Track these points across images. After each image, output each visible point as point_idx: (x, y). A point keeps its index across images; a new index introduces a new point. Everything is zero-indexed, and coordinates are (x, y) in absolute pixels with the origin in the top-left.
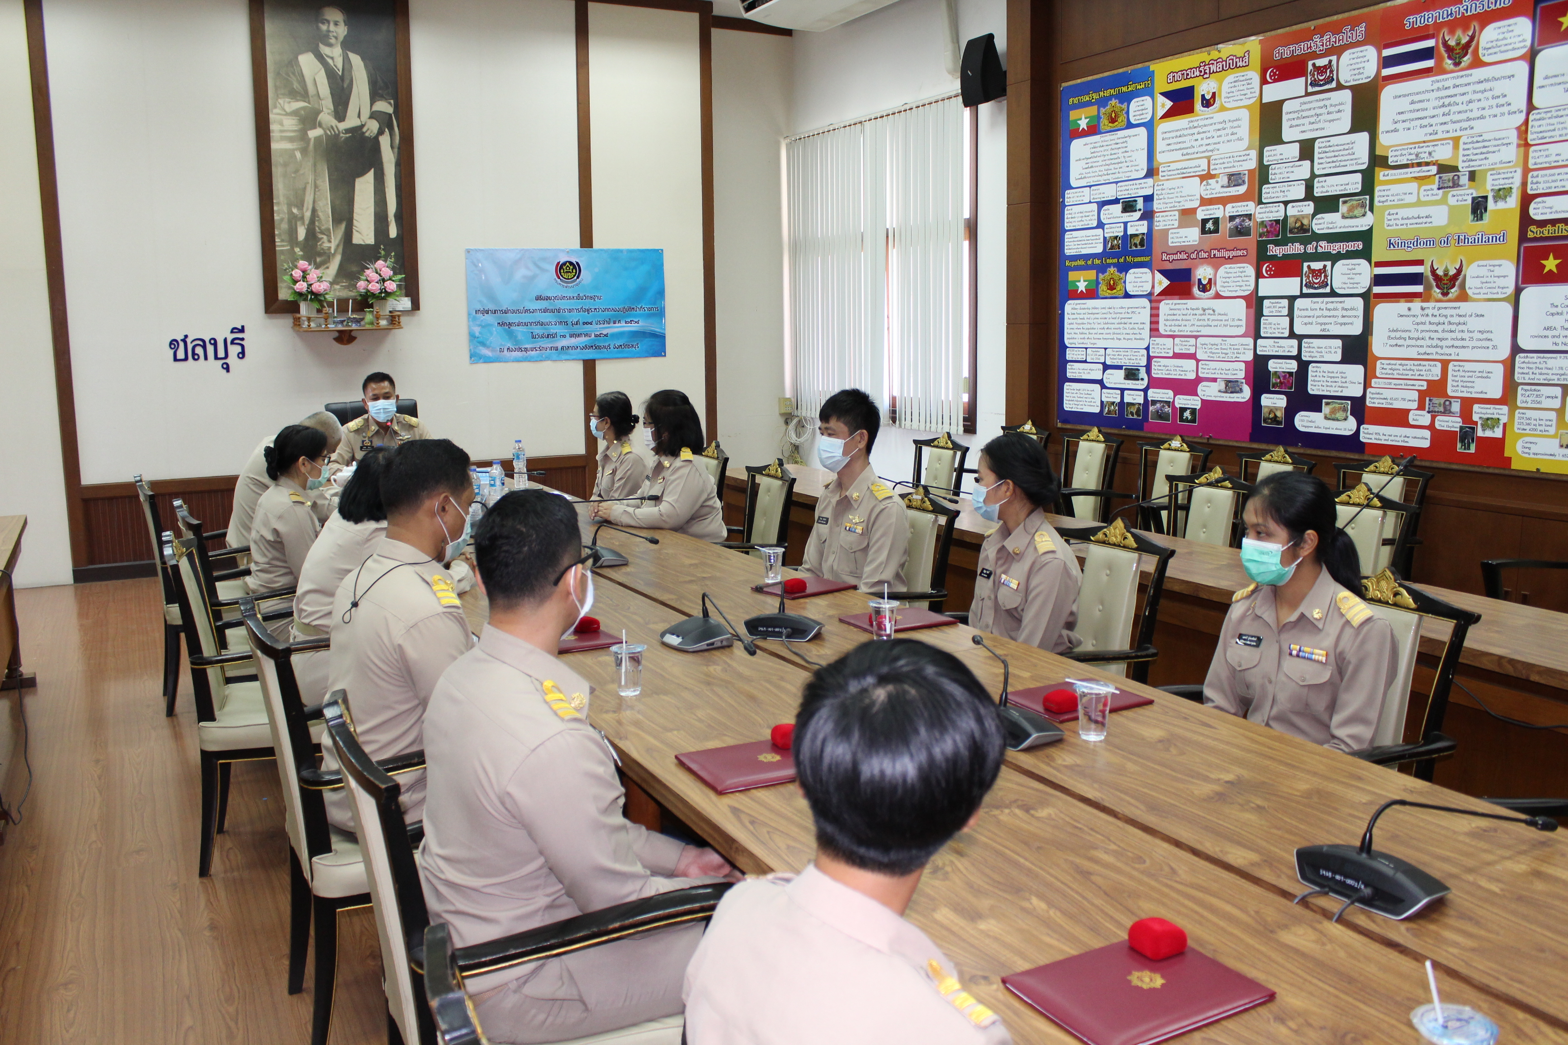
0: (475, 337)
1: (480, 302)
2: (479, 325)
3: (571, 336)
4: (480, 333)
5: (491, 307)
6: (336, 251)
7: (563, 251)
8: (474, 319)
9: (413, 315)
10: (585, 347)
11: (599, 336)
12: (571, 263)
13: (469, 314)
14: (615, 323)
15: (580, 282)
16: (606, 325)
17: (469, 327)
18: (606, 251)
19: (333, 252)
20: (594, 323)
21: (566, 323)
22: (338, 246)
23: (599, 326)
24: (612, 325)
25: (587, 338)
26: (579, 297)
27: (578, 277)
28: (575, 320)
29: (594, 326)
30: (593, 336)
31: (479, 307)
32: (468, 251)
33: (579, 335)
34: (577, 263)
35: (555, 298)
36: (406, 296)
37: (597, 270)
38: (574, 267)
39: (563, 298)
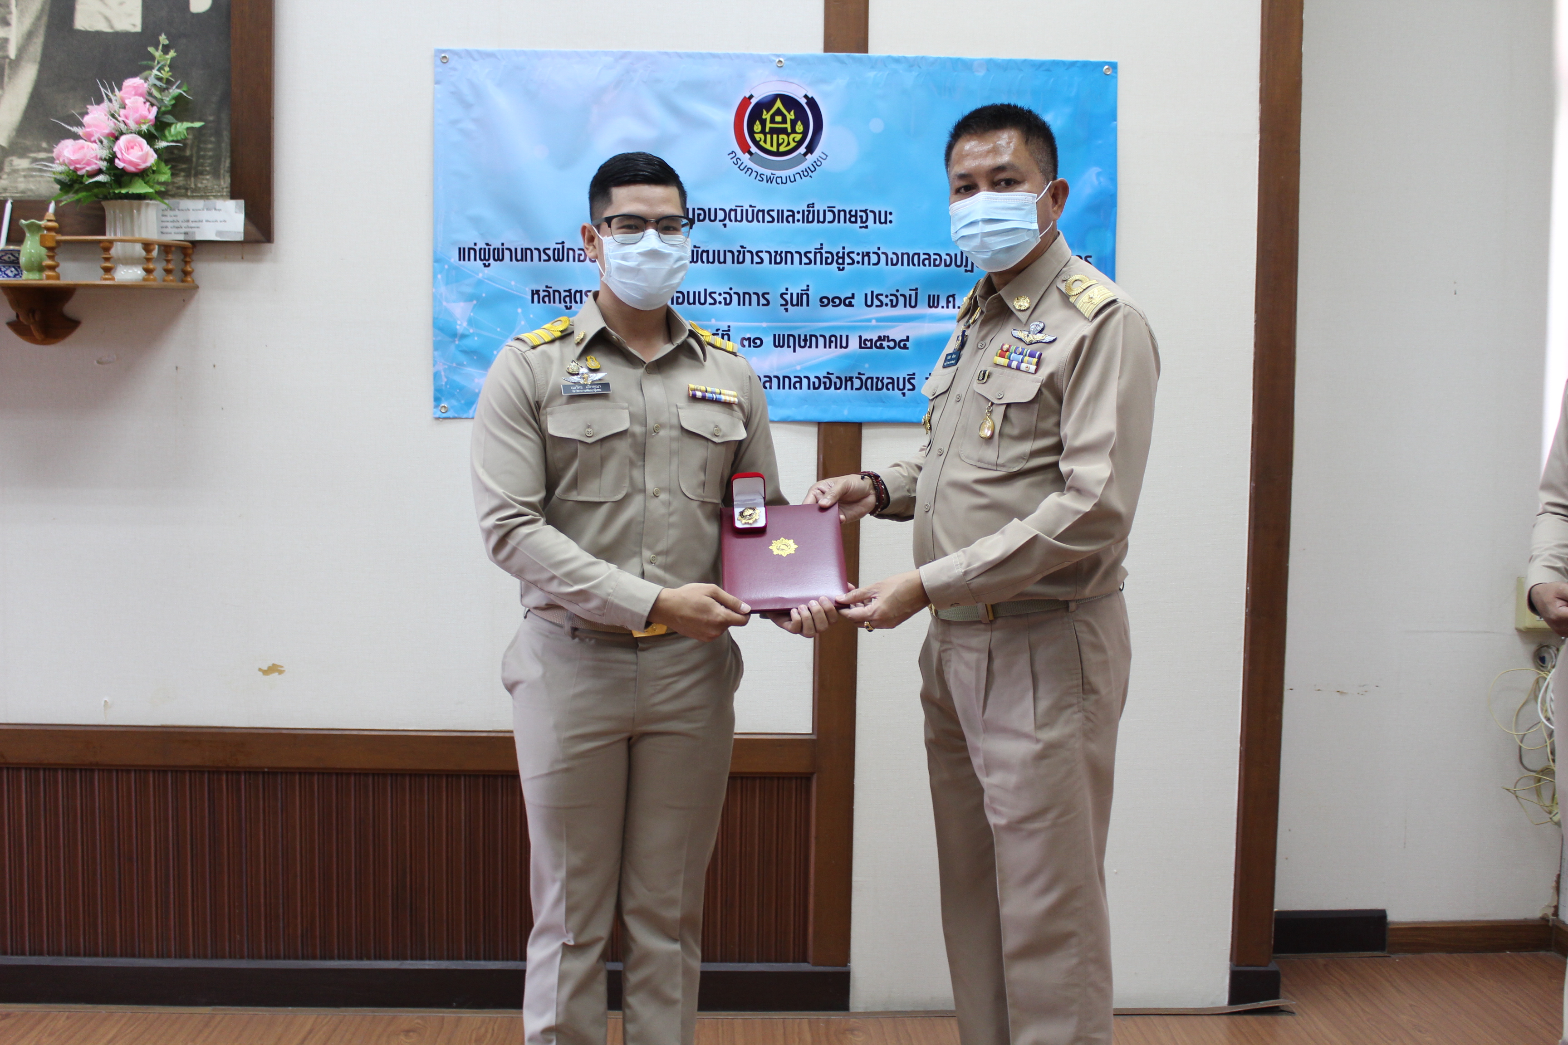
0: (454, 335)
1: (476, 221)
2: (469, 298)
3: (779, 342)
4: (471, 322)
5: (514, 239)
6: (22, 50)
7: (762, 60)
8: (453, 278)
9: (258, 258)
10: (826, 382)
11: (879, 343)
12: (789, 102)
13: (437, 260)
14: (933, 302)
15: (816, 165)
16: (901, 311)
17: (436, 299)
18: (912, 63)
19: (12, 53)
20: (858, 301)
21: (764, 299)
22: (30, 36)
23: (875, 312)
24: (922, 309)
25: (834, 352)
26: (810, 215)
27: (810, 149)
28: (795, 290)
29: (860, 311)
30: (854, 343)
31: (471, 237)
32: (443, 58)
33: (806, 341)
34: (812, 102)
35: (727, 215)
36: (233, 196)
37: (877, 126)
38: (801, 115)
39: (758, 215)
